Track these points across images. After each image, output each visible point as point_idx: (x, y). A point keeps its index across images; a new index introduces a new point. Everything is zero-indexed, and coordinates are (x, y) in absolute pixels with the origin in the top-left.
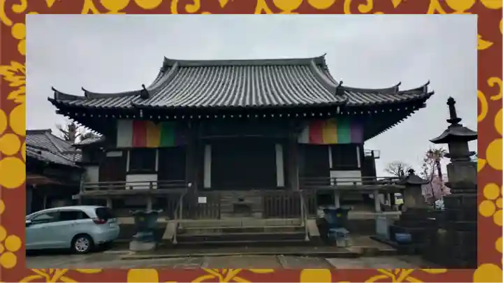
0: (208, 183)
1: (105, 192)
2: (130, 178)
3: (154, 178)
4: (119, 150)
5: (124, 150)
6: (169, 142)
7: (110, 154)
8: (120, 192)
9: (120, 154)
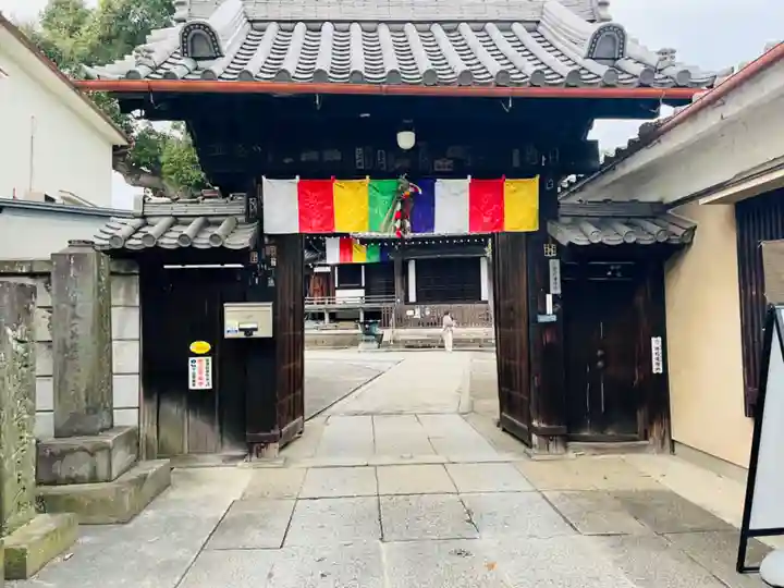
0: (412, 298)
1: (322, 306)
2: (338, 293)
3: (362, 292)
4: (328, 265)
5: (333, 267)
6: (375, 259)
7: (317, 270)
8: (331, 306)
9: (328, 269)
